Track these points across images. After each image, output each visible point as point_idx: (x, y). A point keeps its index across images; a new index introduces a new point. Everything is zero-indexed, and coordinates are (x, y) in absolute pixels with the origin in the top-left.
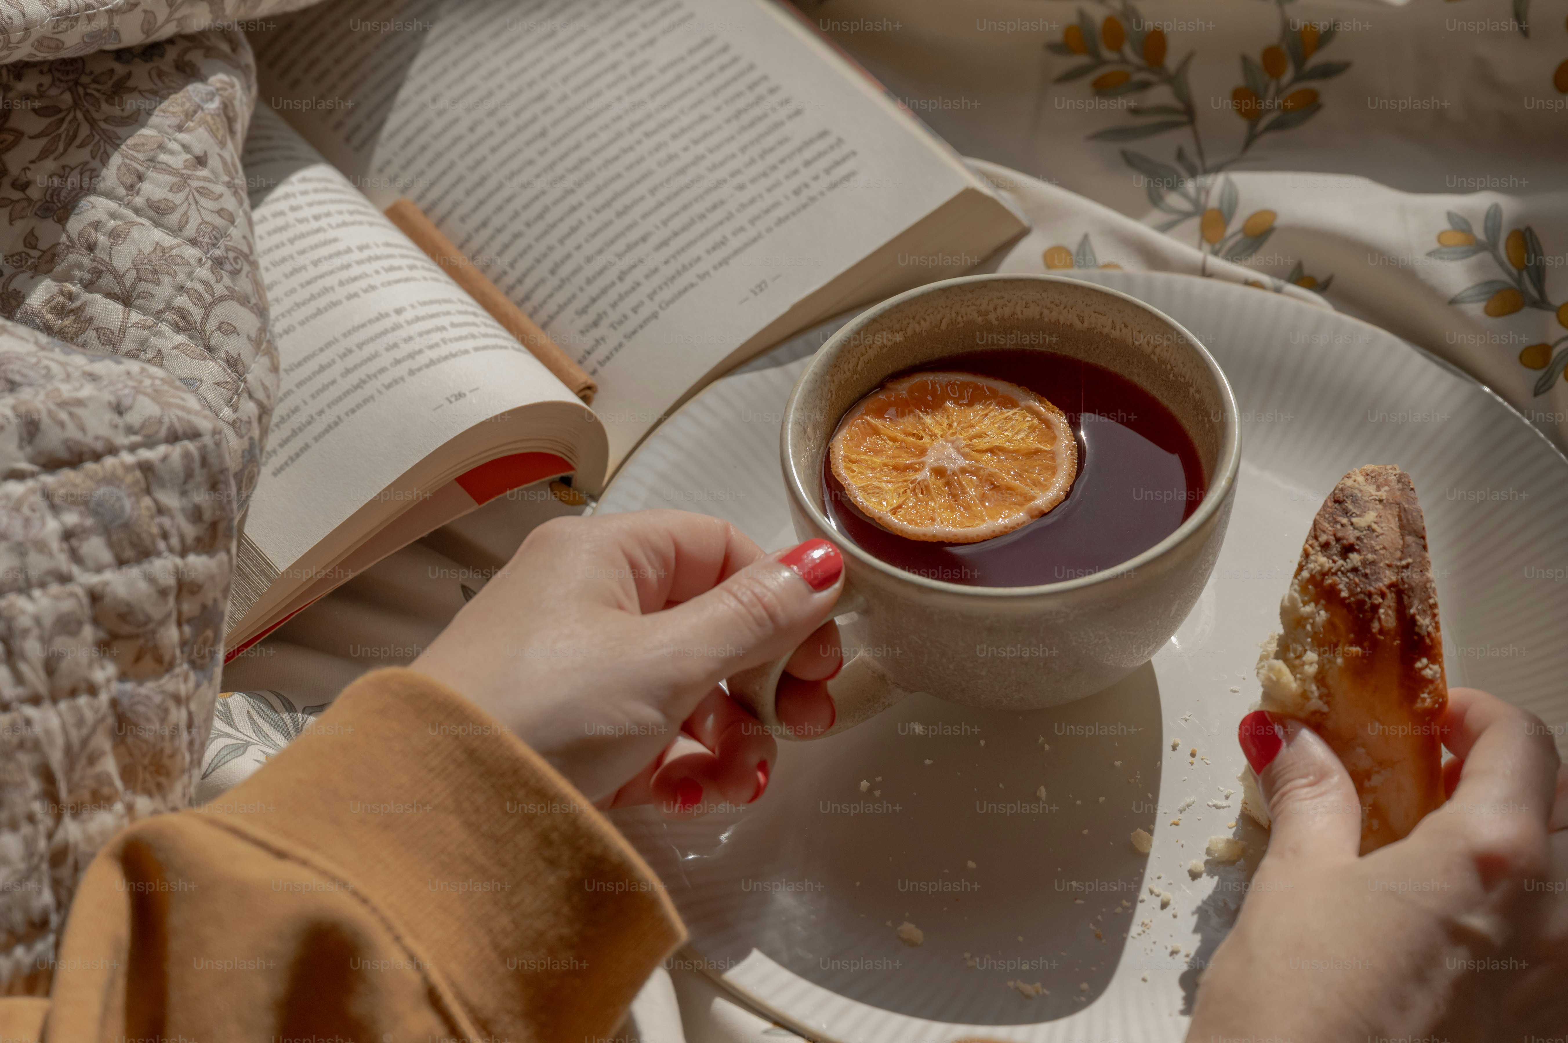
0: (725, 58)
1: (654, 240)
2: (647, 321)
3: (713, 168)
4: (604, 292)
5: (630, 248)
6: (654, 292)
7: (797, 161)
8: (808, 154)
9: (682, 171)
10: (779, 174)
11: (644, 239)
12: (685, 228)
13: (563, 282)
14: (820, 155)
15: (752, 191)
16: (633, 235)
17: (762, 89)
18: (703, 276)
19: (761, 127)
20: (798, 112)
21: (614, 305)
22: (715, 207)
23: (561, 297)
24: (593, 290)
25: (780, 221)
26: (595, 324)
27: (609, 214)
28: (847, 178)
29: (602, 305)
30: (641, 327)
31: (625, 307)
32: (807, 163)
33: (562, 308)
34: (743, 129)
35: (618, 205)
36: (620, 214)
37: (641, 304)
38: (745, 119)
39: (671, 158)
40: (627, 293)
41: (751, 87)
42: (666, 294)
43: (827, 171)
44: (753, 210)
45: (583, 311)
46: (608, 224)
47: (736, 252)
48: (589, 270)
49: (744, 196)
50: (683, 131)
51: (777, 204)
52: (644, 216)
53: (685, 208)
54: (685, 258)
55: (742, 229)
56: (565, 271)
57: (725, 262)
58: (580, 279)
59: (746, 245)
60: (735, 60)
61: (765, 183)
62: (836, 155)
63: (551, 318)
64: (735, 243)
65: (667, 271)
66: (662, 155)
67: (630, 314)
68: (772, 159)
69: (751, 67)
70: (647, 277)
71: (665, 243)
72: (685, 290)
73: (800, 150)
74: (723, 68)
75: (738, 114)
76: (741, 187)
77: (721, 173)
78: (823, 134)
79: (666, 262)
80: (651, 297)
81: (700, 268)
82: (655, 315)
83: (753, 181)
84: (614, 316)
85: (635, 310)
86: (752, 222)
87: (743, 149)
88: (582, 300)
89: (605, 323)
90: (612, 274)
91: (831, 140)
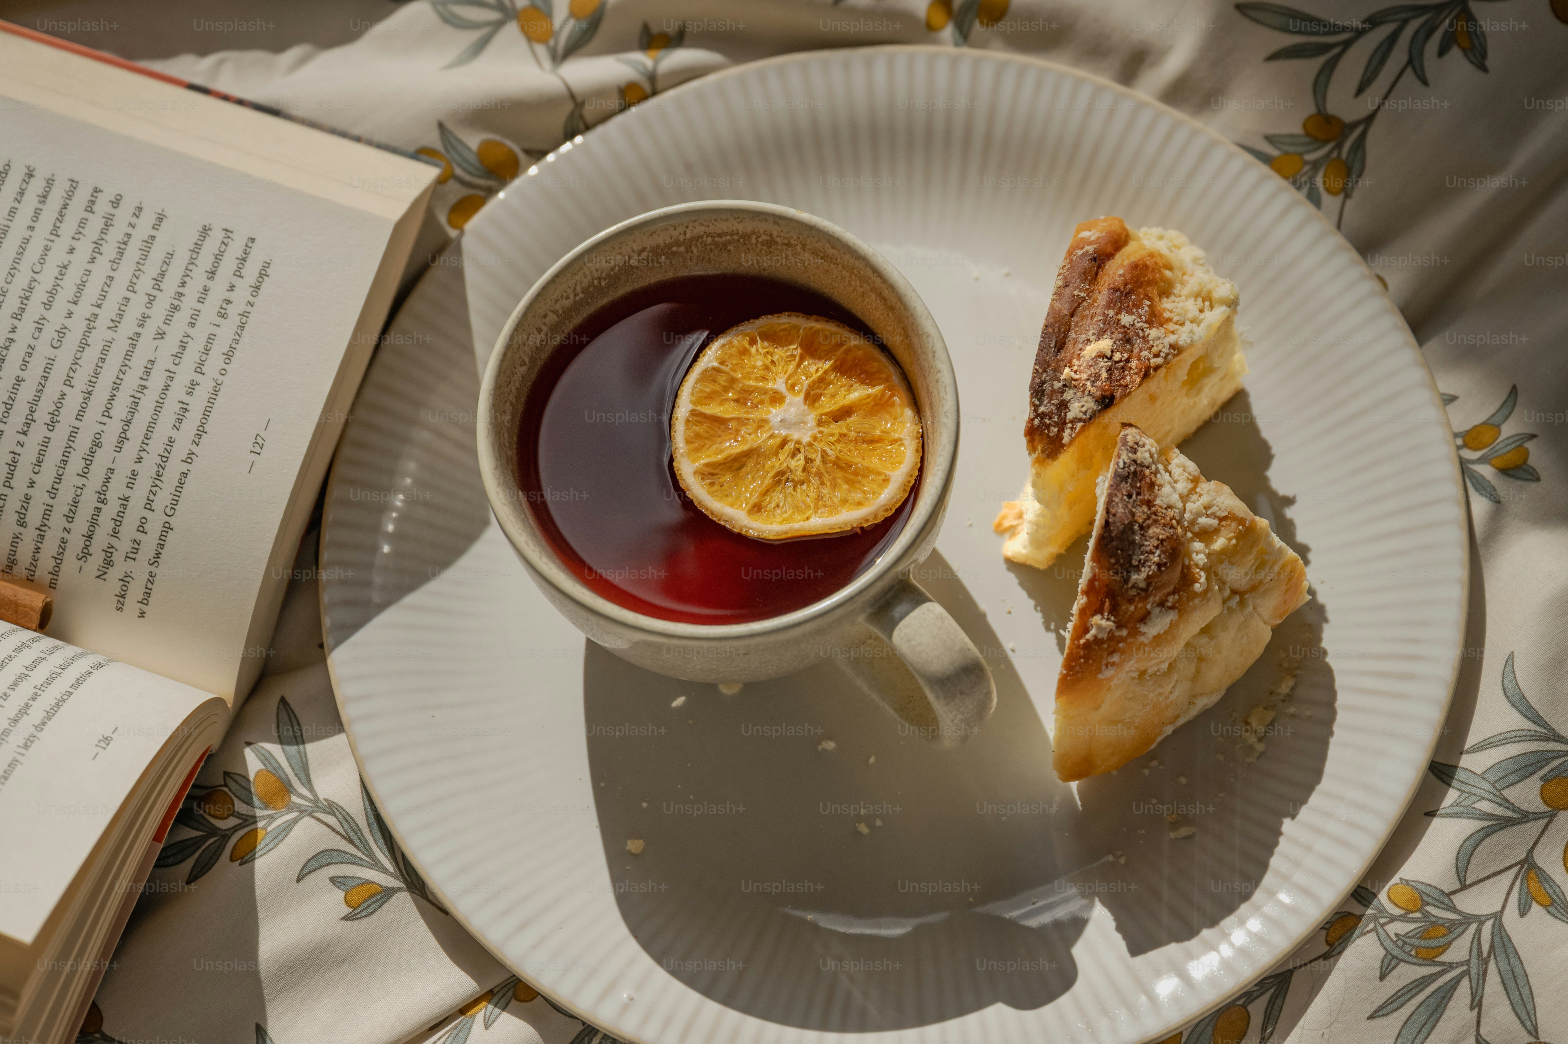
0: (36, 186)
1: (110, 439)
2: (162, 537)
3: (115, 325)
4: (94, 523)
5: (88, 461)
6: (150, 501)
7: (199, 277)
8: (205, 261)
9: (84, 345)
10: (189, 303)
11: (97, 444)
12: (134, 409)
13: (42, 530)
14: (218, 258)
15: (176, 332)
16: (83, 444)
17: (103, 206)
18: (189, 458)
19: (133, 252)
20: (161, 218)
21: (115, 534)
22: (148, 372)
23: (50, 547)
24: (81, 525)
25: (228, 356)
26: (109, 563)
27: (38, 432)
28: (263, 275)
29: (101, 538)
30: (162, 546)
31: (129, 529)
32: (211, 275)
33: (58, 559)
34: (115, 262)
35: (42, 415)
36: (51, 425)
37: (144, 520)
38: (109, 250)
39: (62, 332)
40: (121, 514)
41: (90, 209)
42: (163, 499)
43: (238, 273)
44: (192, 355)
45: (85, 554)
46: (46, 443)
47: (206, 414)
48: (61, 506)
49: (170, 345)
50: (52, 294)
51: (211, 338)
52: (79, 417)
53: (116, 387)
54: (156, 446)
55: (193, 384)
56: (34, 517)
57: (201, 432)
58: (57, 521)
59: (211, 401)
60: (50, 182)
61: (182, 317)
62: (235, 249)
63: (55, 573)
64: (197, 404)
65: (147, 470)
66: (49, 332)
67: (139, 536)
68: (171, 284)
69: (74, 184)
70: (130, 486)
71: (123, 438)
72: (181, 484)
73: (192, 262)
74: (43, 198)
75: (97, 246)
76: (161, 335)
77: (128, 326)
78: (206, 231)
79: (139, 460)
80: (149, 505)
81: (180, 451)
82: (167, 528)
83: (167, 321)
84: (123, 546)
85: (141, 529)
86: (199, 370)
87: (131, 287)
88: (76, 542)
89: (117, 558)
90: (89, 501)
91: (217, 235)
